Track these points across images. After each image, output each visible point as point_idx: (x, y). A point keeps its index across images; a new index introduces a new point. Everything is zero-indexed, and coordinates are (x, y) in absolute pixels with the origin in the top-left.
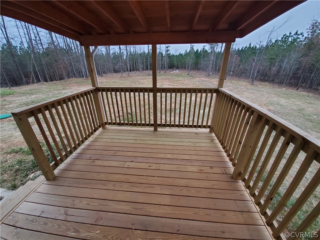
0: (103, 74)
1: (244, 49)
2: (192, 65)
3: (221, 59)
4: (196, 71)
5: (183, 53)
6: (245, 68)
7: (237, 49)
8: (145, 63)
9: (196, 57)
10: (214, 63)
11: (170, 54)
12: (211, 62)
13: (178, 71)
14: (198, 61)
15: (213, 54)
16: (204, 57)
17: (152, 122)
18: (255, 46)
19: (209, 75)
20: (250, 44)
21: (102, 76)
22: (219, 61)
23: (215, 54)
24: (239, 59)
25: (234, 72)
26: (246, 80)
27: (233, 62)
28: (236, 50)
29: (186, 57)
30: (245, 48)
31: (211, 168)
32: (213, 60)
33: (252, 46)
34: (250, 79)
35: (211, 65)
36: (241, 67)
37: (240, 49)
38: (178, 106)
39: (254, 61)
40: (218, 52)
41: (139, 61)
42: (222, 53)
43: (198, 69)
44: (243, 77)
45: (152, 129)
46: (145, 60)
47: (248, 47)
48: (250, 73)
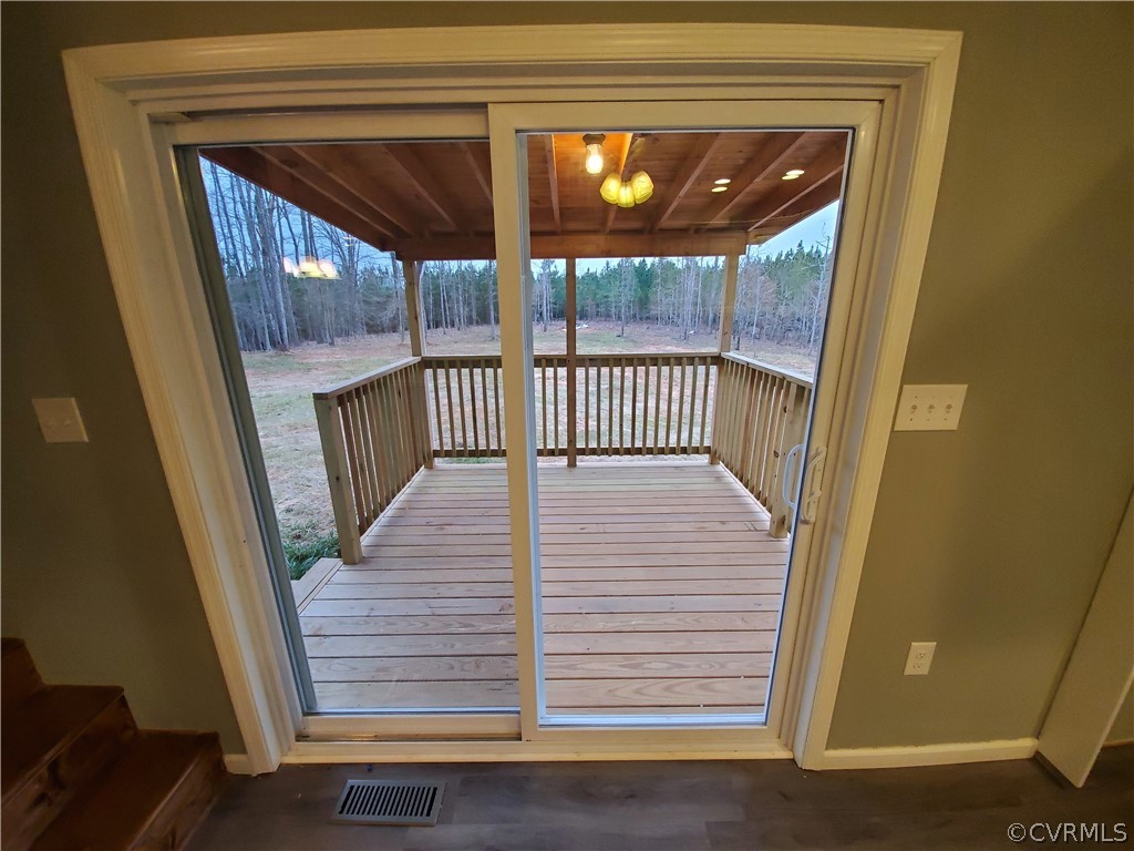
0: (336, 339)
1: (783, 258)
2: (629, 308)
3: (719, 288)
4: (645, 326)
5: (599, 272)
6: (793, 314)
7: (764, 258)
8: (473, 302)
9: (640, 281)
10: (699, 300)
11: (556, 273)
12: (689, 298)
13: (585, 326)
14: (647, 297)
15: (693, 273)
16: (665, 282)
17: (563, 445)
18: (814, 250)
19: (686, 337)
20: (800, 245)
21: (332, 344)
22: (713, 295)
23: (698, 275)
24: (772, 287)
25: (762, 328)
26: (802, 351)
27: (755, 296)
28: (763, 261)
29: (609, 282)
30: (787, 255)
31: (723, 523)
32: (696, 293)
33: (806, 250)
34: (811, 346)
35: (689, 308)
36: (782, 310)
37: (774, 260)
38: (604, 427)
39: (816, 294)
40: (708, 266)
41: (456, 295)
42: (722, 271)
43: (648, 318)
44: (791, 342)
45: (564, 461)
46: (474, 293)
47: (795, 252)
48: (810, 328)
